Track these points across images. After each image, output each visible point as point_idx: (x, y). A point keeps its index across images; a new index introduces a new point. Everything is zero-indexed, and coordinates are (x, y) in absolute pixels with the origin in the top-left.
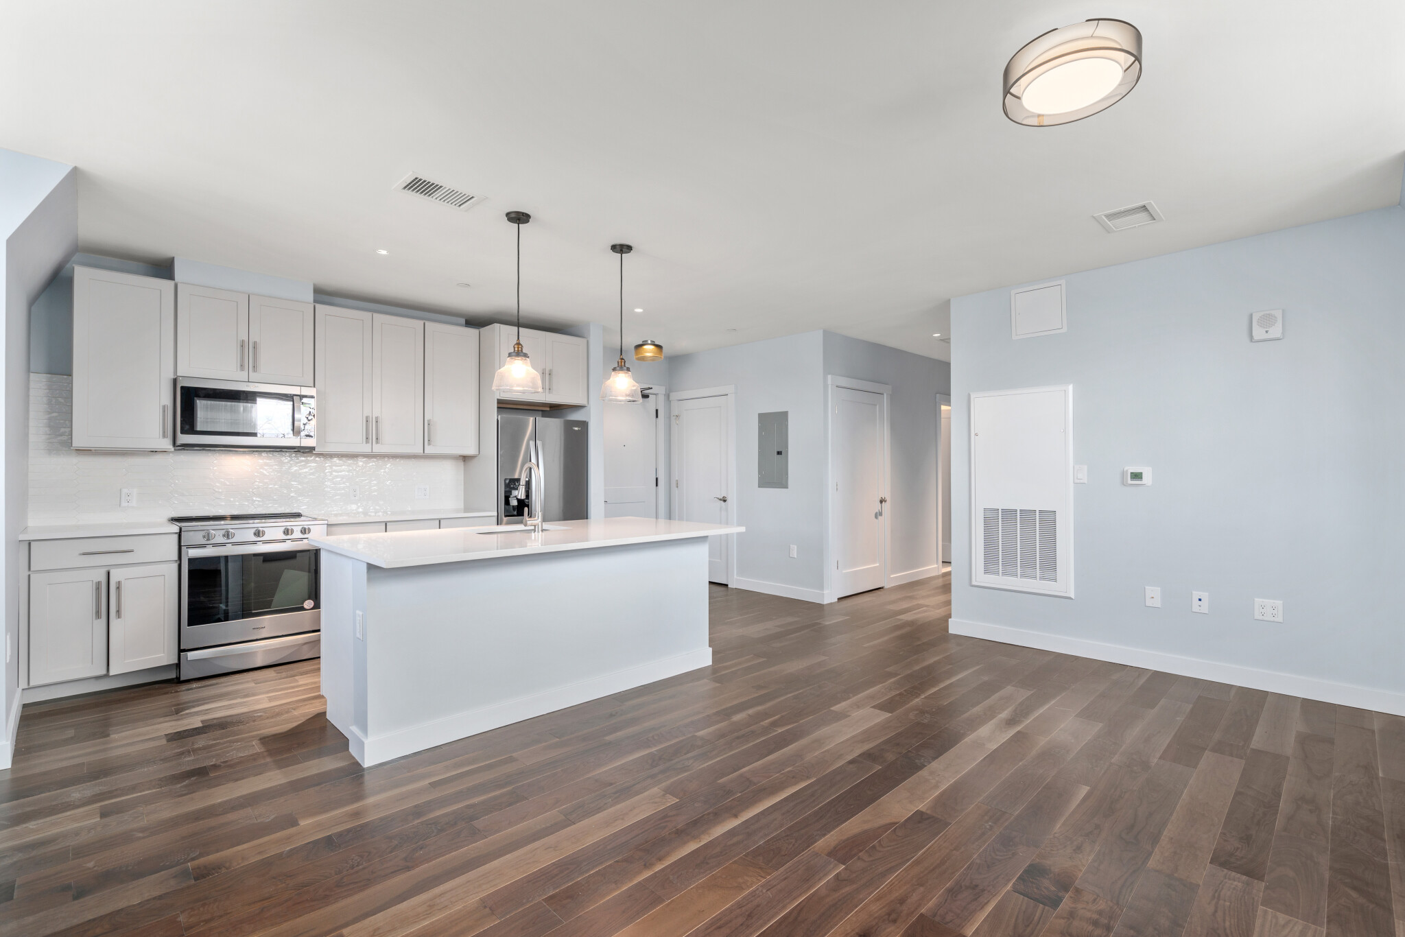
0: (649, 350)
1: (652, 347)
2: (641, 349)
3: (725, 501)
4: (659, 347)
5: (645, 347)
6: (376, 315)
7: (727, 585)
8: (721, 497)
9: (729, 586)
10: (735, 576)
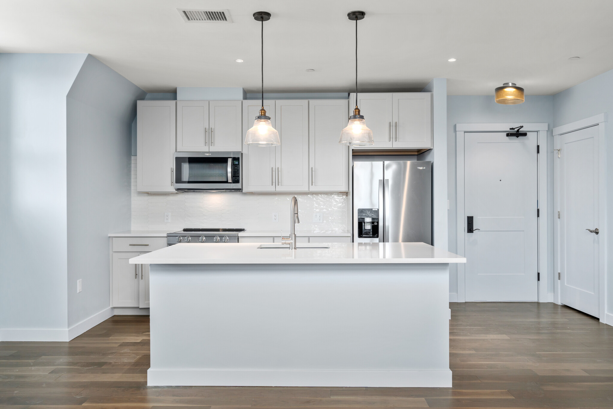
0: (510, 93)
1: (513, 90)
2: (501, 92)
3: (597, 233)
4: (520, 89)
5: (506, 90)
6: (277, 101)
7: (598, 319)
8: (594, 229)
9: (600, 321)
10: (606, 312)
